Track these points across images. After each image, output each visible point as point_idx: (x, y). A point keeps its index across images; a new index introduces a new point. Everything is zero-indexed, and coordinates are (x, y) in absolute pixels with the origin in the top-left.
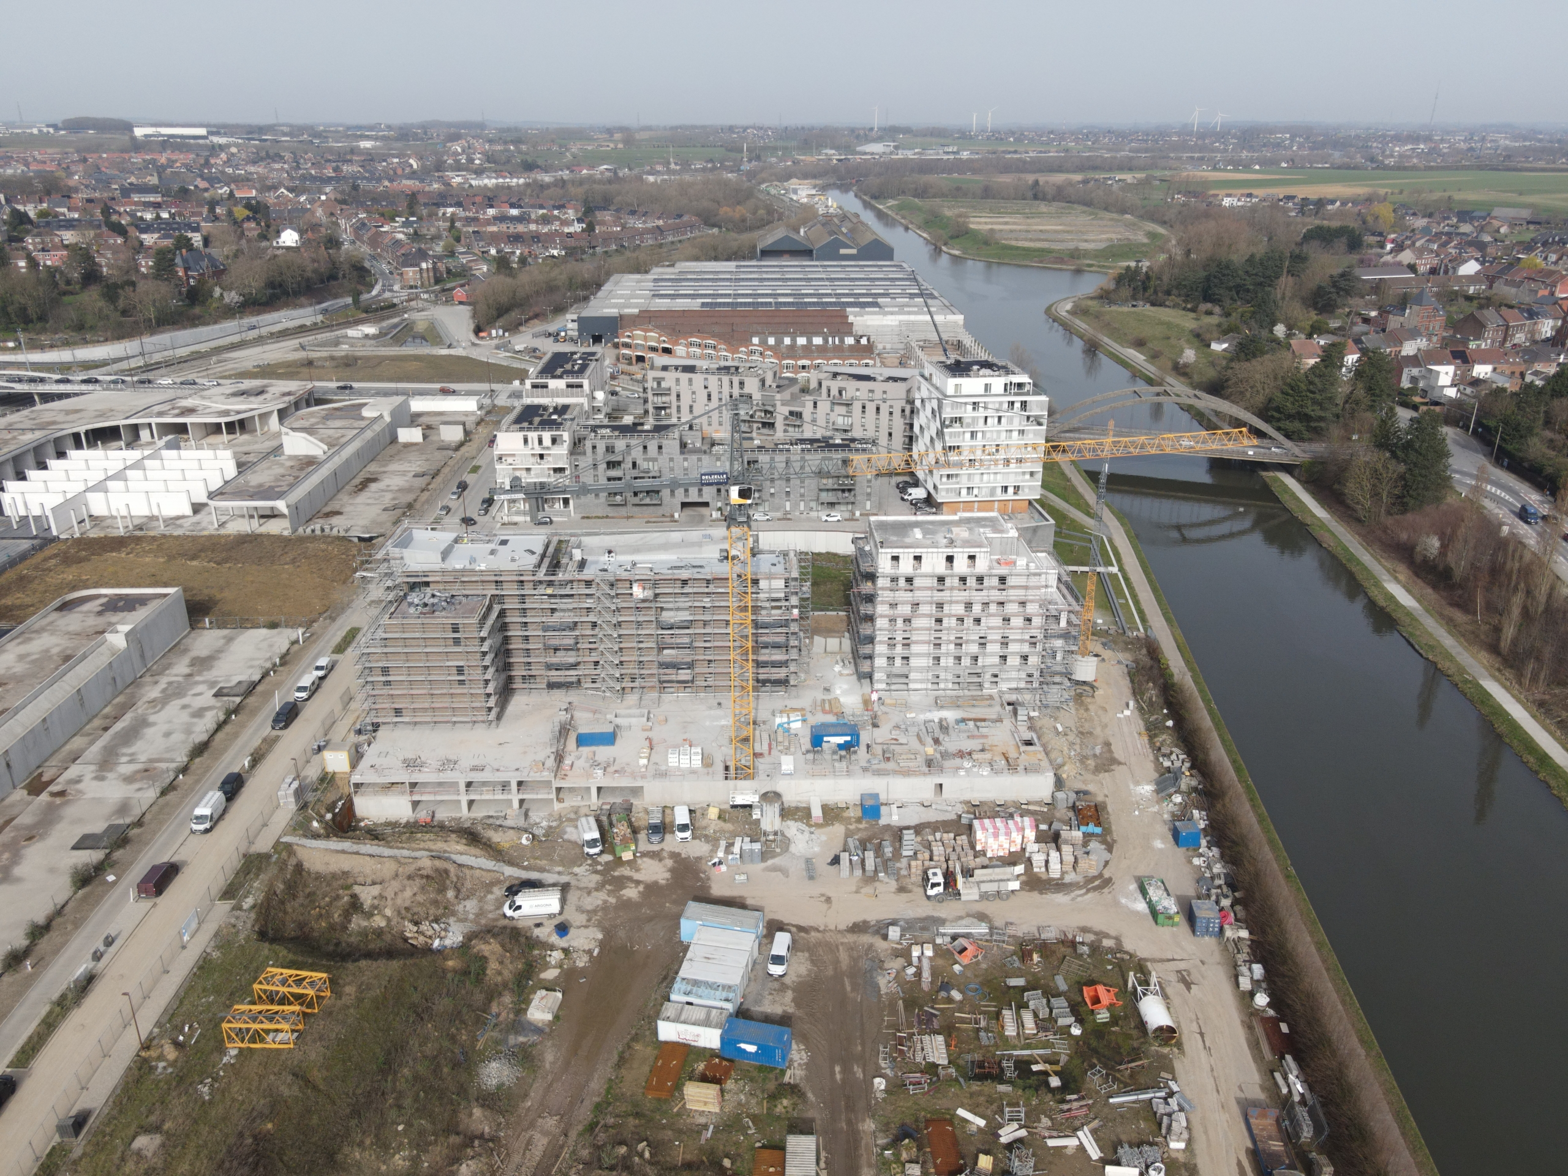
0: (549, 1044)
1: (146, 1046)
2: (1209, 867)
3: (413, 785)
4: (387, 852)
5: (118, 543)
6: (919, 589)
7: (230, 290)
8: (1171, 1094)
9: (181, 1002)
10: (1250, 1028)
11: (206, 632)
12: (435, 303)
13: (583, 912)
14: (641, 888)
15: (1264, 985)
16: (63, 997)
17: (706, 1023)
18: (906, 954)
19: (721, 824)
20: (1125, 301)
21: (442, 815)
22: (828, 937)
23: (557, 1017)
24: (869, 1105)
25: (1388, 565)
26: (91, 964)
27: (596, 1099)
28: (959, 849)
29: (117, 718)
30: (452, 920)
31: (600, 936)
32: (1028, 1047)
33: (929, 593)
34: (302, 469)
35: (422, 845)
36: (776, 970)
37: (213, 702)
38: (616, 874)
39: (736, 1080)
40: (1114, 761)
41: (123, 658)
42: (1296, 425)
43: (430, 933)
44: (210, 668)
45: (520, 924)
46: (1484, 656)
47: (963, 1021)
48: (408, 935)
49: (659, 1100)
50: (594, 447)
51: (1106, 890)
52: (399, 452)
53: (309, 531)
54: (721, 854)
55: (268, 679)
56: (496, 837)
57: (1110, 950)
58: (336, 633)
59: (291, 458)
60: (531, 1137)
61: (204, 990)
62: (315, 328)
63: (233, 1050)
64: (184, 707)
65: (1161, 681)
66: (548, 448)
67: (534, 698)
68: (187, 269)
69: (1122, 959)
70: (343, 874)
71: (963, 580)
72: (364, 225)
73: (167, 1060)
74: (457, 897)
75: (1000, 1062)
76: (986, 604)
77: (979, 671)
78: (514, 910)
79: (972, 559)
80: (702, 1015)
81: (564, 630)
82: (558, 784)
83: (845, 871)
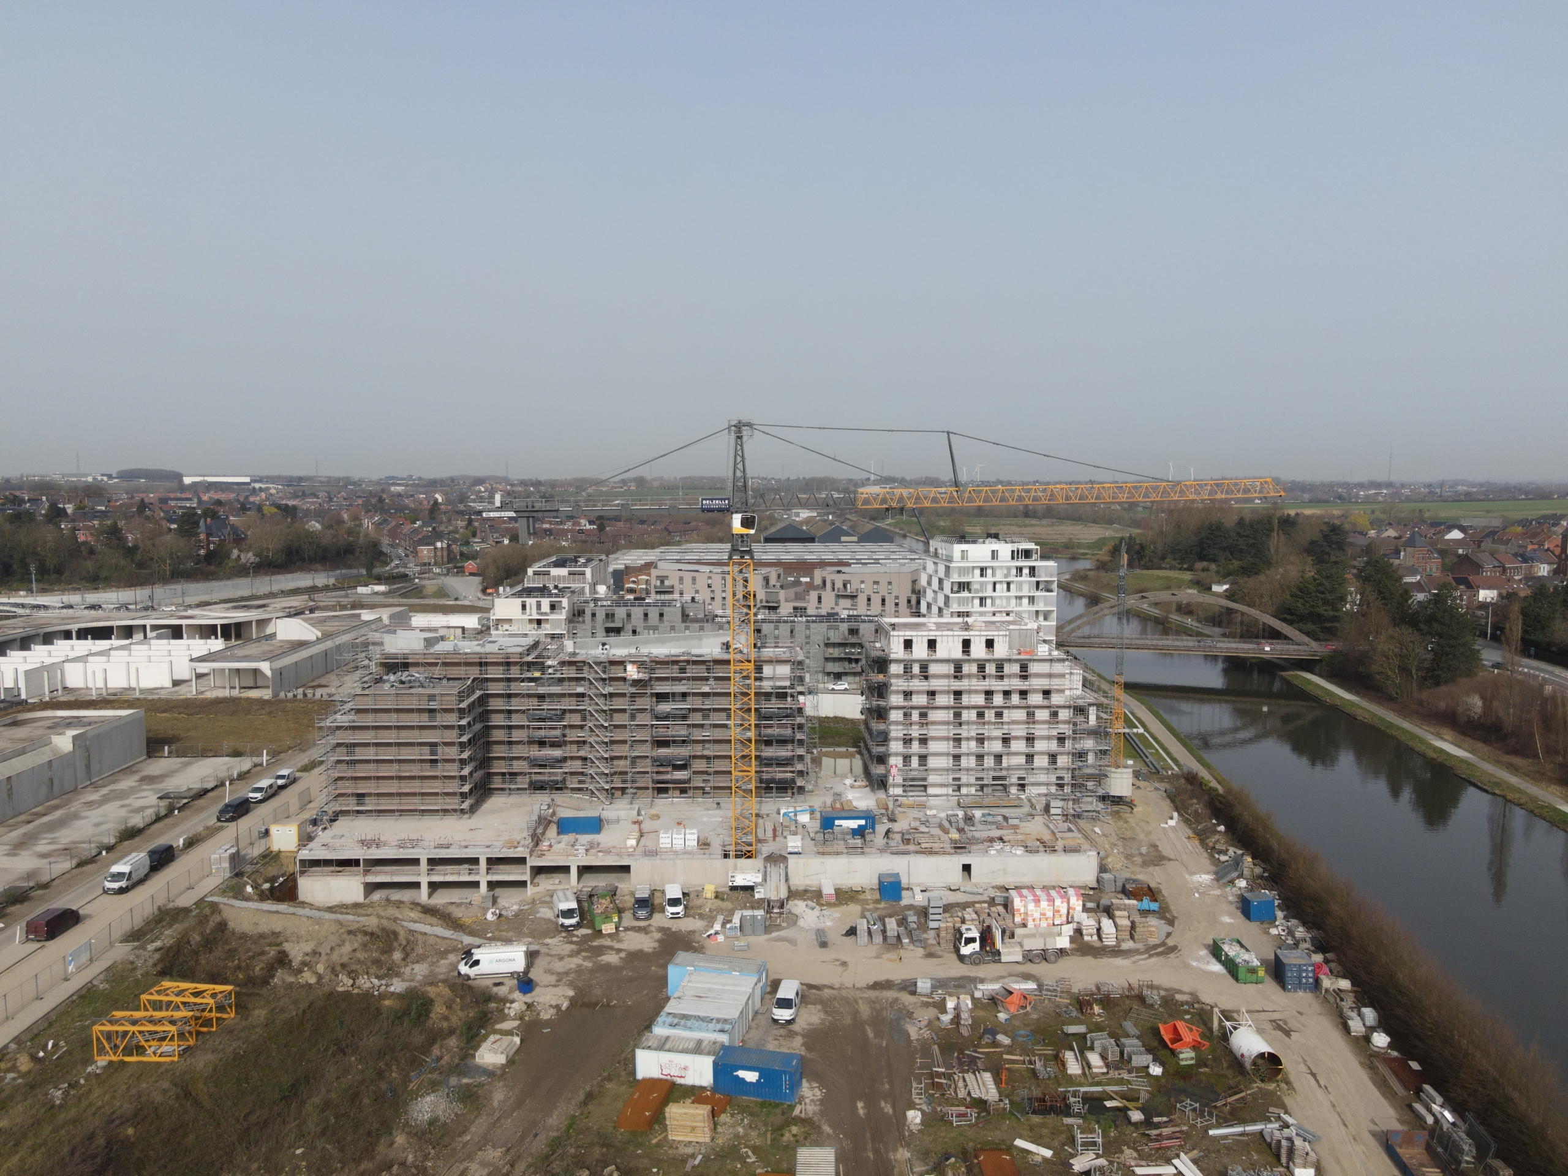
0: (501, 1084)
2: (1291, 933)
3: (369, 863)
6: (936, 676)
7: (248, 552)
8: (1285, 1125)
9: (50, 1025)
10: (1371, 1068)
11: (161, 759)
12: (446, 574)
13: (553, 974)
14: (623, 955)
15: (1378, 1028)
17: (696, 1051)
18: (941, 1007)
19: (719, 902)
22: (844, 993)
23: (511, 1062)
24: (901, 1136)
25: (1431, 730)
27: (555, 1134)
28: (995, 915)
29: (43, 815)
30: (395, 978)
32: (1098, 1084)
33: (945, 681)
34: (291, 647)
35: (370, 911)
36: (783, 1014)
37: (157, 802)
38: (594, 944)
39: (732, 1115)
40: (1163, 858)
41: (65, 760)
42: (1310, 627)
43: (368, 986)
44: (160, 782)
45: (477, 982)
46: (1554, 788)
47: (1013, 1062)
48: (342, 989)
49: (634, 1133)
50: (594, 615)
51: (1172, 955)
53: (290, 695)
54: (717, 927)
55: (221, 787)
56: (457, 913)
57: (1186, 1003)
58: (304, 759)
59: (282, 641)
60: (467, 1168)
61: (82, 1014)
62: (326, 588)
63: (100, 1063)
64: (123, 806)
65: (1206, 798)
66: (546, 614)
67: (514, 799)
68: (209, 535)
69: (1202, 1009)
70: (274, 933)
71: (981, 668)
72: (385, 520)
73: (19, 1072)
74: (404, 959)
75: (1065, 1099)
76: (1007, 694)
77: (1004, 773)
78: (471, 967)
79: (990, 644)
80: (692, 1045)
81: (550, 719)
82: (533, 862)
83: (863, 940)
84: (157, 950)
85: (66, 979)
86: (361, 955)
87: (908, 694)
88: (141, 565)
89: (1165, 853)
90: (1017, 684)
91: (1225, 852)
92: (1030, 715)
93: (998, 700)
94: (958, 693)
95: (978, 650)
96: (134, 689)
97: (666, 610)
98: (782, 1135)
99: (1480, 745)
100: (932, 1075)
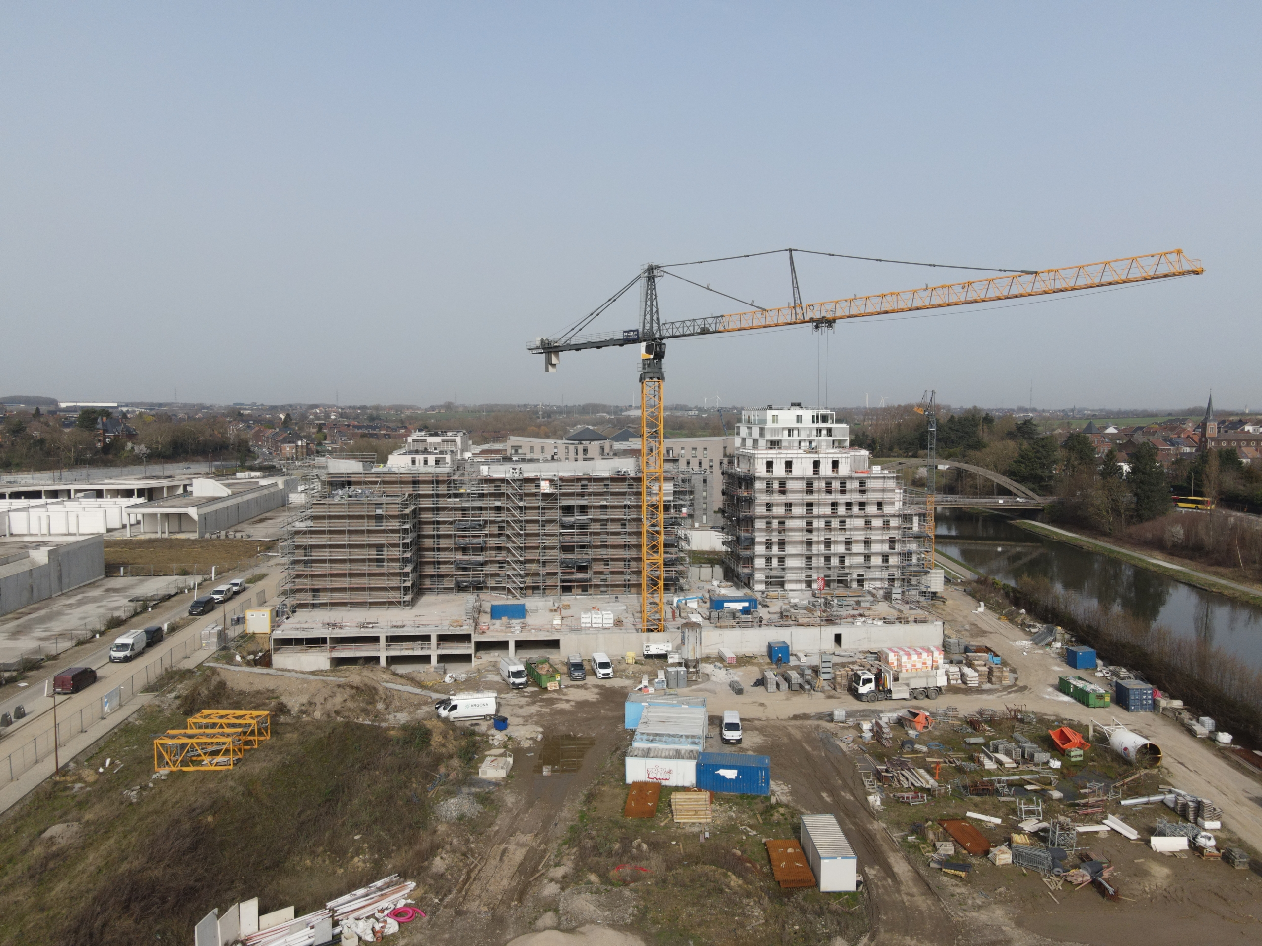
0: (508, 791)
1: (61, 773)
2: (1115, 674)
3: (334, 640)
4: (312, 677)
6: (792, 491)
7: (140, 444)
8: (1181, 796)
9: (101, 750)
10: (1225, 758)
11: (119, 578)
13: (518, 717)
14: (572, 703)
15: (1218, 730)
17: (678, 757)
18: (857, 729)
19: (640, 666)
22: (772, 723)
23: (509, 776)
24: (870, 814)
25: (1144, 552)
27: (571, 823)
28: (877, 666)
29: (29, 614)
31: (541, 729)
32: (1014, 774)
33: (799, 495)
34: (209, 501)
36: (732, 735)
37: (129, 604)
38: (545, 697)
39: (720, 805)
40: (986, 632)
41: (42, 570)
44: (125, 591)
45: (456, 724)
47: (937, 762)
49: (641, 819)
51: (1026, 692)
53: (214, 536)
54: (645, 683)
55: (181, 593)
56: (420, 677)
57: (1055, 720)
58: (247, 575)
59: (199, 497)
60: (506, 848)
61: (127, 742)
63: (162, 772)
64: (101, 606)
65: (1002, 591)
67: (445, 596)
68: (105, 431)
70: (268, 691)
71: (828, 484)
72: (248, 427)
73: (85, 782)
74: (386, 709)
75: (992, 785)
76: (849, 505)
77: (847, 571)
78: (450, 710)
79: (835, 464)
80: (672, 753)
81: (474, 529)
82: (476, 638)
83: (772, 687)
84: (176, 697)
85: (103, 718)
86: (350, 704)
88: (48, 453)
89: (984, 628)
90: (856, 497)
91: (1034, 627)
92: (867, 522)
93: (842, 510)
94: (810, 505)
95: (826, 470)
96: (75, 534)
98: (772, 815)
99: (1188, 561)
100: (876, 772)
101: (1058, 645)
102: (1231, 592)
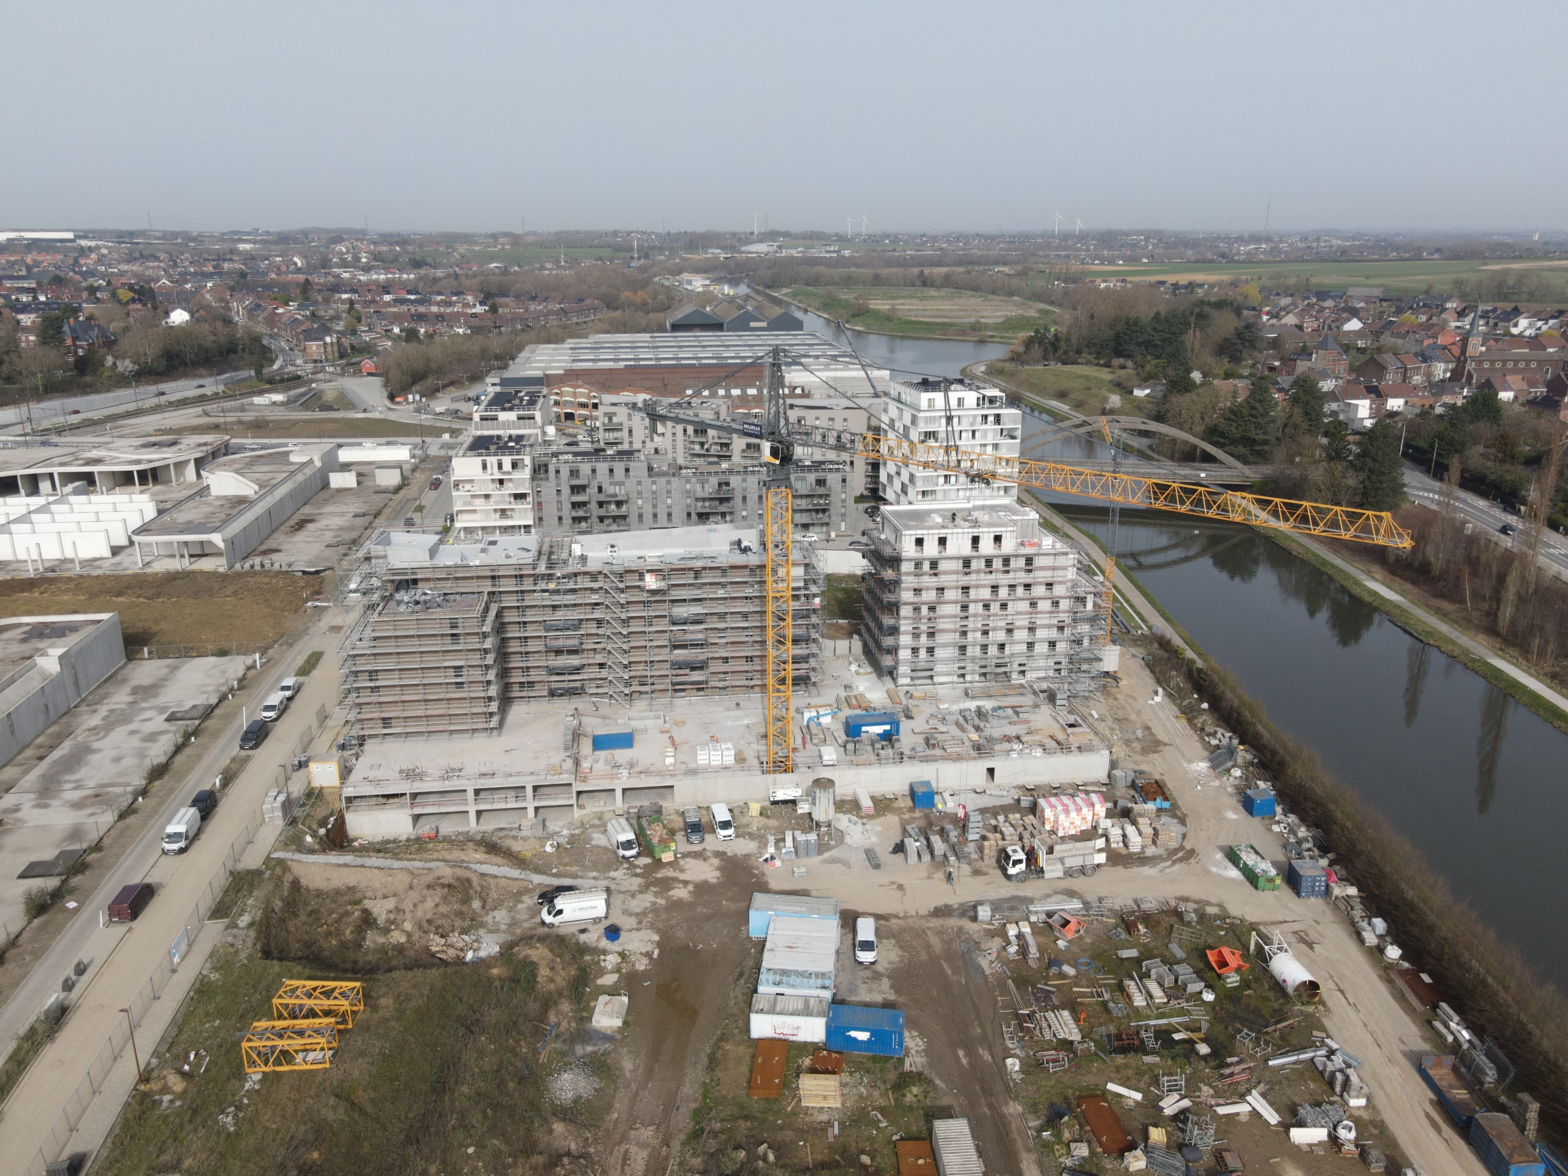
0: (625, 1050)
1: (145, 1077)
2: (1292, 831)
3: (414, 796)
4: (396, 864)
5: (30, 584)
6: (946, 573)
7: (124, 358)
8: (1332, 1052)
9: (180, 1031)
10: (1389, 981)
11: (144, 662)
12: (342, 375)
13: (631, 915)
14: (691, 888)
15: (1388, 939)
16: (33, 1030)
17: (806, 1012)
18: (1002, 932)
19: (764, 820)
20: (1036, 362)
21: (447, 828)
22: (911, 923)
23: (625, 1023)
24: (1008, 1087)
25: (1364, 568)
26: (63, 995)
27: (694, 1105)
28: (1030, 828)
29: (52, 748)
30: (482, 932)
31: (656, 938)
32: (1162, 1016)
33: (954, 577)
34: (233, 507)
35: (435, 855)
36: (866, 957)
37: (167, 726)
38: (659, 875)
39: (851, 1073)
40: (1159, 743)
41: (56, 683)
42: (1241, 450)
43: (461, 944)
44: (156, 695)
45: (562, 931)
46: (1482, 638)
47: (1083, 995)
48: (434, 949)
49: (767, 1100)
50: (558, 472)
51: (1192, 861)
52: (333, 496)
53: (247, 566)
54: (771, 850)
55: (225, 703)
56: (516, 846)
57: (1217, 917)
58: (298, 656)
59: (218, 498)
60: (627, 1151)
61: (207, 1014)
62: (216, 397)
63: (254, 1075)
64: (132, 733)
65: (1184, 669)
66: (508, 473)
67: (534, 707)
68: (75, 339)
69: (1233, 924)
70: (349, 888)
71: (989, 562)
72: (258, 306)
73: (173, 1093)
74: (483, 907)
75: (1138, 1033)
76: (1012, 587)
77: (1006, 660)
78: (555, 916)
79: (998, 539)
80: (800, 1005)
81: (567, 629)
82: (578, 787)
83: (913, 858)
84: (251, 925)
85: (174, 971)
86: (443, 909)
87: (917, 591)
88: (9, 380)
89: (1159, 737)
90: (1022, 577)
91: (1214, 735)
92: (1033, 604)
93: (1003, 593)
94: (966, 589)
95: (987, 546)
96: (72, 561)
97: (632, 465)
98: (904, 1094)
99: (1409, 586)
100: (1017, 1016)
101: (1237, 772)
102: (1450, 647)
